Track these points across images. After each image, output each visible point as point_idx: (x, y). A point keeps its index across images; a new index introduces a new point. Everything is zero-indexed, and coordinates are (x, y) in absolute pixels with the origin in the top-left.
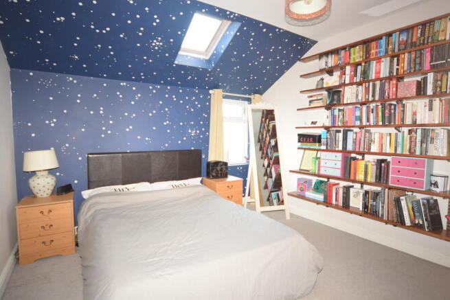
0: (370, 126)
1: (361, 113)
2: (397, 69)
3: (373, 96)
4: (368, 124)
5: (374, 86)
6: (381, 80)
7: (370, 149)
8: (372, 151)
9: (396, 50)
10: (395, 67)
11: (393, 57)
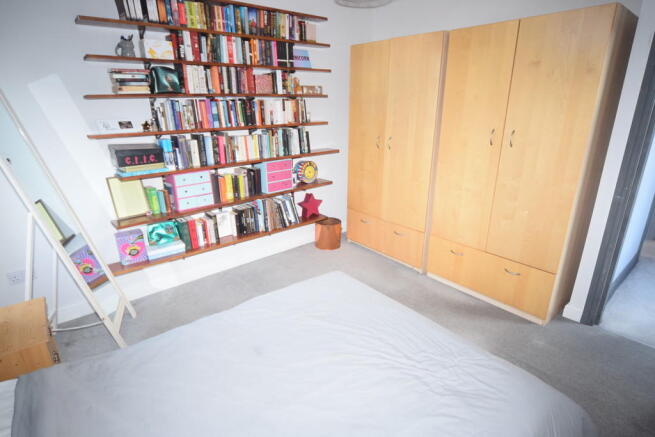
0: (231, 129)
1: (218, 109)
2: (251, 57)
3: (230, 87)
4: (229, 125)
5: (228, 72)
6: (236, 66)
7: (234, 158)
8: (238, 160)
9: (247, 32)
10: (248, 54)
11: (244, 39)
